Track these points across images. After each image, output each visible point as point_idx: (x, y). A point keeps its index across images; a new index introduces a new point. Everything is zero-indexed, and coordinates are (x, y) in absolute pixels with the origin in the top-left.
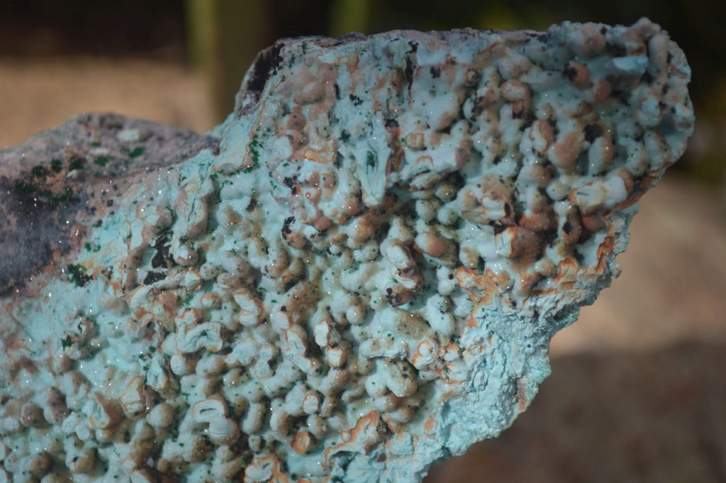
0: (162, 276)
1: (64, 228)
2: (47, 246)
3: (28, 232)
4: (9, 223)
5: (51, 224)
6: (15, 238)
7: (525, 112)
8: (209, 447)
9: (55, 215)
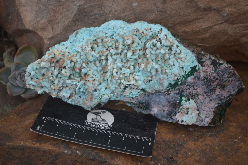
0: (127, 84)
1: (143, 98)
2: (148, 97)
3: (150, 100)
4: (153, 104)
5: (145, 100)
6: (153, 101)
7: (52, 83)
8: (134, 51)
9: (144, 101)
